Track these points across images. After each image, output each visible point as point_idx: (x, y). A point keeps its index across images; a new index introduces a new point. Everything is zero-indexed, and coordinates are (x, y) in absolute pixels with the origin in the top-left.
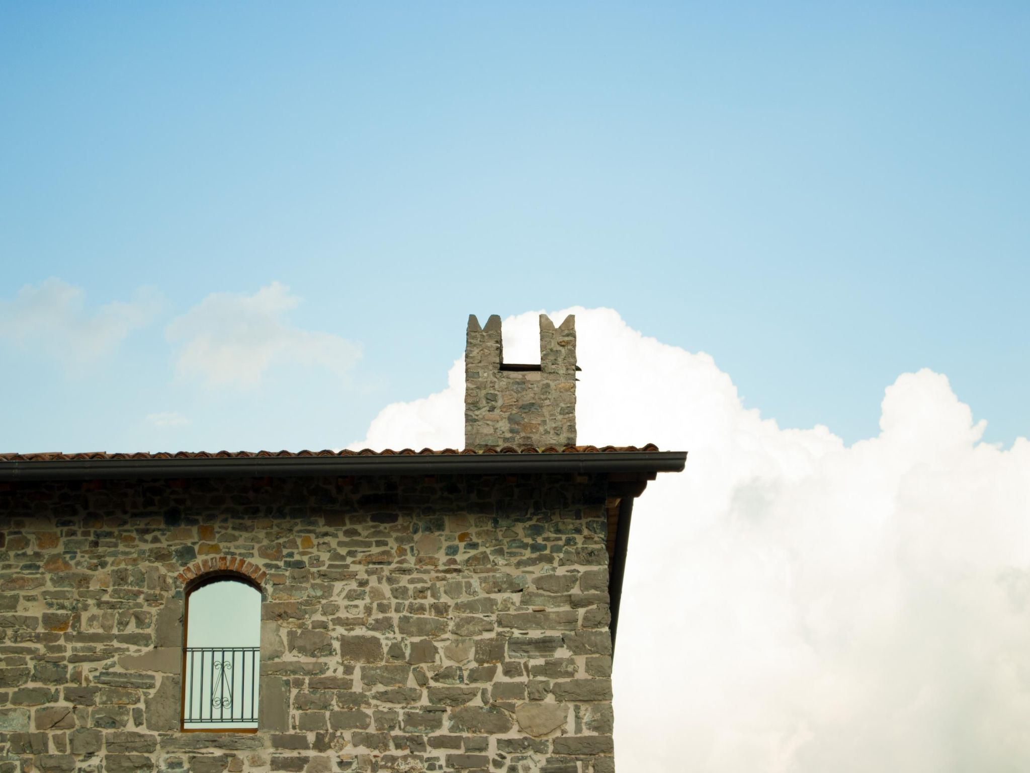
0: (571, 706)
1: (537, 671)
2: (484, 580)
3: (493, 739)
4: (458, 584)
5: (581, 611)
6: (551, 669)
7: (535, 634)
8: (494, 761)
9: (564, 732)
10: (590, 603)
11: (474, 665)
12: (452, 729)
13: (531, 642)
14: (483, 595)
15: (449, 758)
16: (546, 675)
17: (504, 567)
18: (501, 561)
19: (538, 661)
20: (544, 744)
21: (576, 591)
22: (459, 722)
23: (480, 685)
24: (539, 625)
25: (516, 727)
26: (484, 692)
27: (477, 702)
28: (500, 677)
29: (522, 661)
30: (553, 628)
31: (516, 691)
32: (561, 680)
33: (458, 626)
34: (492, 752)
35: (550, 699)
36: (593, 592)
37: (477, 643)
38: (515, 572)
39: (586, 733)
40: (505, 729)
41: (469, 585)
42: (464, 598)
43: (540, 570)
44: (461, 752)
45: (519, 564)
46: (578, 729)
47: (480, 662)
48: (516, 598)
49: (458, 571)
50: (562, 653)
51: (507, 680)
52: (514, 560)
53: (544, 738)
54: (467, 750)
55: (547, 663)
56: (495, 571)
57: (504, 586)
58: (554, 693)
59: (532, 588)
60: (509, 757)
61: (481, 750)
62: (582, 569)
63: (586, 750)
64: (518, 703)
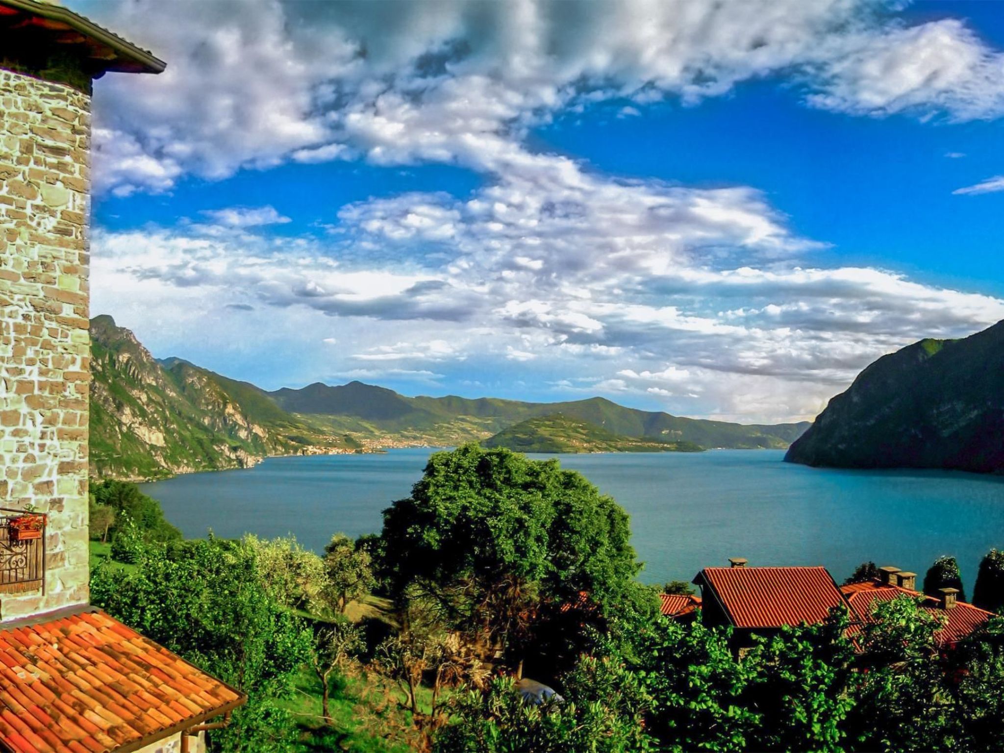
0: (72, 192)
1: (52, 166)
2: (24, 101)
3: (29, 203)
4: (10, 100)
5: (78, 137)
6: (61, 166)
7: (49, 142)
8: (30, 217)
9: (67, 207)
10: (83, 133)
11: (18, 154)
12: (8, 193)
13: (46, 147)
14: (22, 110)
15: (7, 211)
16: (58, 169)
17: (35, 97)
18: (32, 91)
19: (52, 160)
20: (55, 212)
21: (76, 123)
22: (13, 188)
23: (23, 168)
24: (53, 138)
25: (39, 198)
26: (24, 173)
27: (20, 178)
28: (32, 164)
29: (43, 157)
30: (64, 142)
31: (40, 175)
32: (67, 175)
33: (11, 127)
34: (29, 211)
35: (59, 185)
36: (84, 127)
37: (21, 140)
38: (40, 101)
39: (77, 211)
40: (34, 197)
41: (16, 102)
42: (13, 110)
43: (55, 103)
44: (13, 207)
45: (42, 96)
46: (74, 209)
47: (22, 153)
48: (39, 116)
49: (10, 91)
50: (68, 159)
51: (35, 167)
52: (39, 93)
53: (55, 209)
54: (17, 207)
55: (59, 163)
56: (30, 97)
57: (34, 108)
58: (63, 182)
59: (49, 113)
60: (38, 215)
61: (23, 208)
62: (81, 112)
63: (78, 222)
64: (41, 183)
